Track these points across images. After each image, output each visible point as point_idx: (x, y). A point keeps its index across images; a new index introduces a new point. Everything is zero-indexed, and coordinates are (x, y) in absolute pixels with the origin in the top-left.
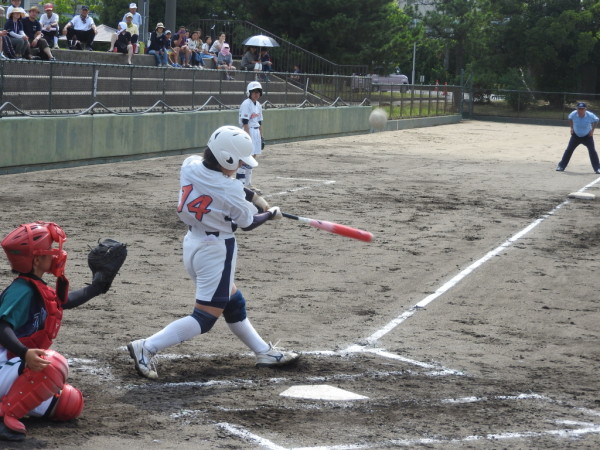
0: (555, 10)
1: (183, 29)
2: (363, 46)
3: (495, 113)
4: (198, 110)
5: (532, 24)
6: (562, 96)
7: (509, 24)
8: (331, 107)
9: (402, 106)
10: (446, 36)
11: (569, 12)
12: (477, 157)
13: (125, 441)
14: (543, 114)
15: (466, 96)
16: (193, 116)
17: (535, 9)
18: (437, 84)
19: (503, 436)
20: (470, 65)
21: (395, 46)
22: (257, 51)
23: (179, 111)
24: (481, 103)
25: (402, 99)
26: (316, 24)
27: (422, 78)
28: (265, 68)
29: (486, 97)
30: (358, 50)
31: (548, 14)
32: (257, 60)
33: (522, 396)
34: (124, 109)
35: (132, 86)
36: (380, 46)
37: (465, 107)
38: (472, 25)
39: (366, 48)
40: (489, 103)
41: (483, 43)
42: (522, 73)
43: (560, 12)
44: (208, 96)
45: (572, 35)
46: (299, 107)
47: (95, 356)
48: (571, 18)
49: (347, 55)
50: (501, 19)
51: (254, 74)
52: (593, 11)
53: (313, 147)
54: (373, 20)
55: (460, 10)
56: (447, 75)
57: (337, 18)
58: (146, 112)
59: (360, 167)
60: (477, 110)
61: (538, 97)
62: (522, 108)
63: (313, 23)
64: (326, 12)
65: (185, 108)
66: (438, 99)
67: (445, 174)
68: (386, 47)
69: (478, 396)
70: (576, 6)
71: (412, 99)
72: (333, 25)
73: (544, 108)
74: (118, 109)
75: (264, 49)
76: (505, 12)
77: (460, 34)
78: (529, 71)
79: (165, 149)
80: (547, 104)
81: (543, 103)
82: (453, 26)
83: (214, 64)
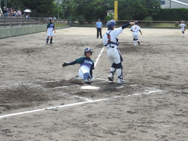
0: (88, 2)
1: (11, 8)
2: (48, 11)
3: (77, 25)
4: (19, 26)
5: (84, 6)
6: (91, 21)
7: (79, 6)
8: (45, 25)
9: (56, 24)
10: (65, 9)
11: (92, 3)
12: (80, 35)
13: (56, 101)
14: (87, 25)
15: (70, 22)
16: (18, 28)
17: (84, 2)
18: (62, 19)
19: (135, 95)
20: (71, 15)
21: (55, 11)
22: (27, 13)
23: (15, 27)
24: (73, 23)
25: (56, 23)
26: (38, 7)
27: (60, 18)
28: (29, 17)
29: (74, 22)
30: (47, 12)
31: (87, 3)
32: (27, 15)
33: (132, 85)
34: (3, 27)
35: (5, 22)
36: (52, 11)
37: (70, 24)
38: (71, 6)
39: (49, 11)
40: (75, 23)
41: (73, 10)
42: (82, 16)
43: (89, 3)
44: (20, 23)
45: (92, 8)
46: (38, 25)
47: (33, 82)
48: (92, 4)
49: (45, 13)
50: (76, 5)
51: (26, 18)
52: (97, 2)
53: (43, 34)
54: (50, 5)
55: (68, 3)
56: (64, 17)
57: (43, 5)
58: (8, 27)
59: (57, 38)
60: (73, 24)
61: (86, 21)
62: (83, 24)
63: (37, 6)
64: (40, 4)
65: (16, 26)
66: (64, 22)
67: (76, 39)
68: (53, 11)
69: (123, 86)
70: (93, 1)
71: (58, 23)
72: (42, 7)
73: (87, 24)
74: (2, 27)
75: (28, 13)
76: (78, 3)
77: (68, 8)
78: (83, 15)
79: (12, 35)
80: (88, 23)
81: (86, 23)
82: (67, 6)
83: (18, 16)
